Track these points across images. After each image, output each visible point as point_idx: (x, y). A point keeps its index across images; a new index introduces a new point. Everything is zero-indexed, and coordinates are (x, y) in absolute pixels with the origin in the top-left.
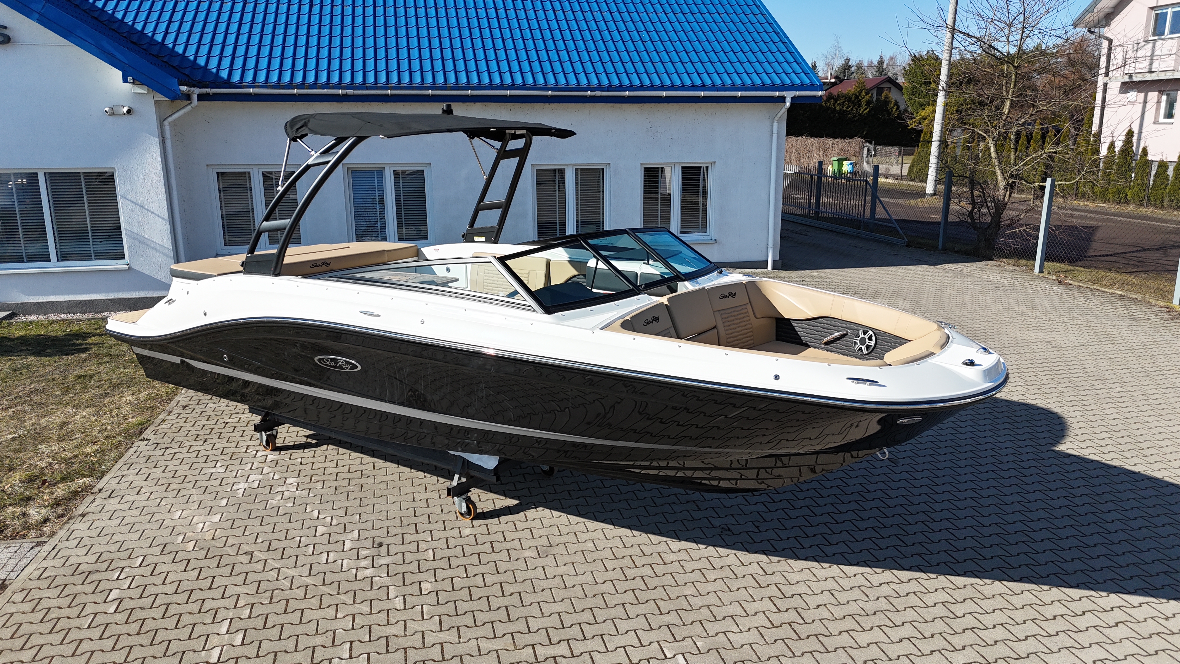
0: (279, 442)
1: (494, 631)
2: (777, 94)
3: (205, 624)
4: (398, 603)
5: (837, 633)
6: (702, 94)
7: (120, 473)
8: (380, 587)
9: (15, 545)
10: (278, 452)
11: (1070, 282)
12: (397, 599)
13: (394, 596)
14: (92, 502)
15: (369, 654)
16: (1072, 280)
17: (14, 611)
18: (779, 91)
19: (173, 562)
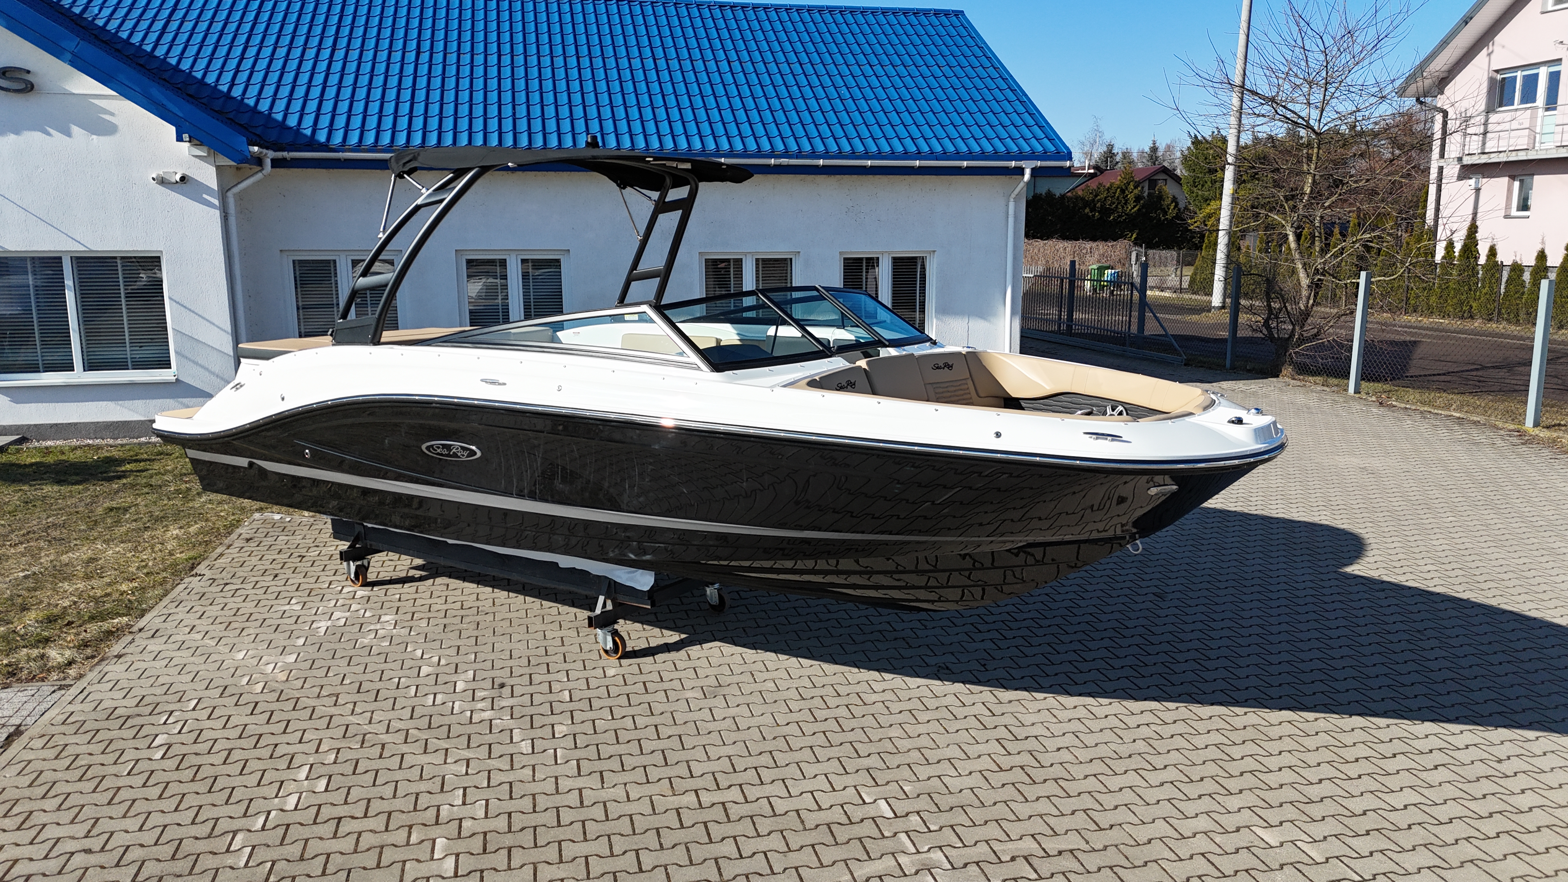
0: (371, 577)
1: (647, 776)
2: (1013, 164)
3: (278, 770)
4: (526, 747)
5: (1082, 777)
6: (917, 163)
7: (166, 611)
8: (502, 731)
9: (32, 688)
10: (370, 588)
11: (1394, 403)
12: (524, 743)
13: (519, 740)
14: (131, 643)
15: (487, 801)
16: (1396, 400)
17: (32, 757)
18: (1016, 160)
19: (236, 705)
